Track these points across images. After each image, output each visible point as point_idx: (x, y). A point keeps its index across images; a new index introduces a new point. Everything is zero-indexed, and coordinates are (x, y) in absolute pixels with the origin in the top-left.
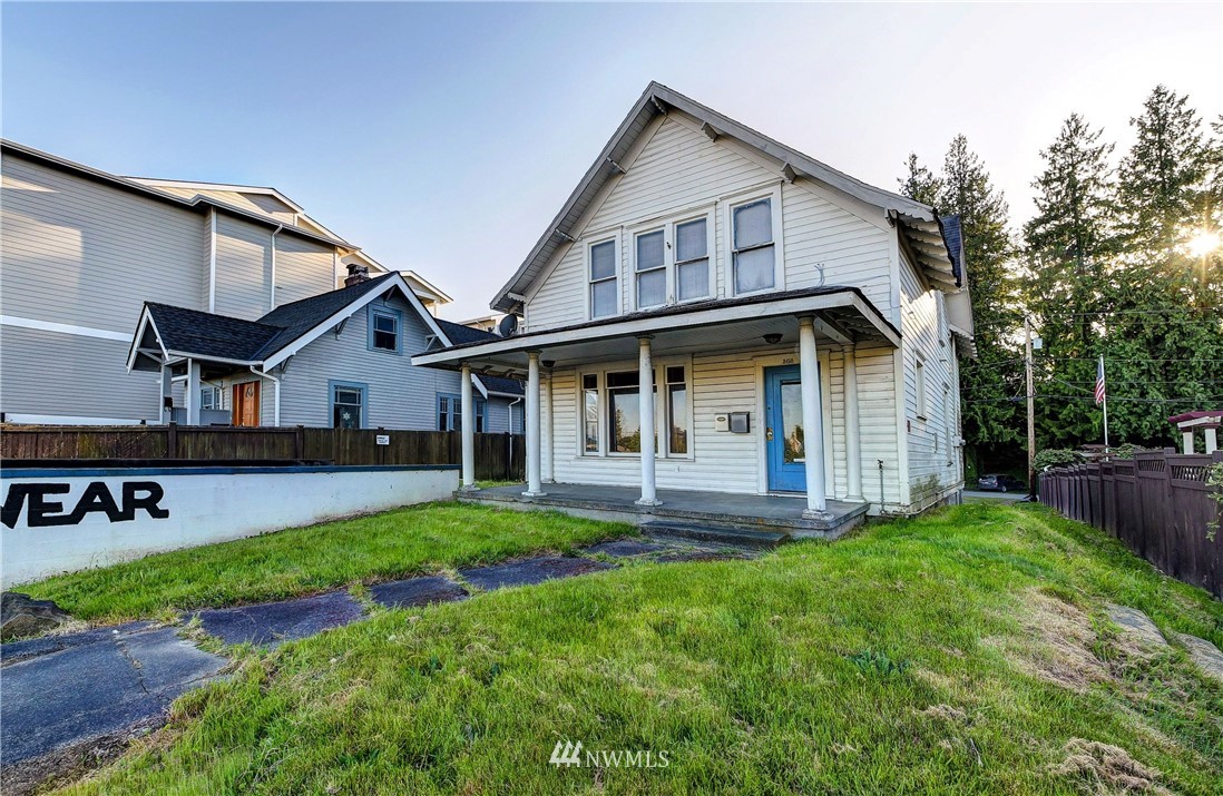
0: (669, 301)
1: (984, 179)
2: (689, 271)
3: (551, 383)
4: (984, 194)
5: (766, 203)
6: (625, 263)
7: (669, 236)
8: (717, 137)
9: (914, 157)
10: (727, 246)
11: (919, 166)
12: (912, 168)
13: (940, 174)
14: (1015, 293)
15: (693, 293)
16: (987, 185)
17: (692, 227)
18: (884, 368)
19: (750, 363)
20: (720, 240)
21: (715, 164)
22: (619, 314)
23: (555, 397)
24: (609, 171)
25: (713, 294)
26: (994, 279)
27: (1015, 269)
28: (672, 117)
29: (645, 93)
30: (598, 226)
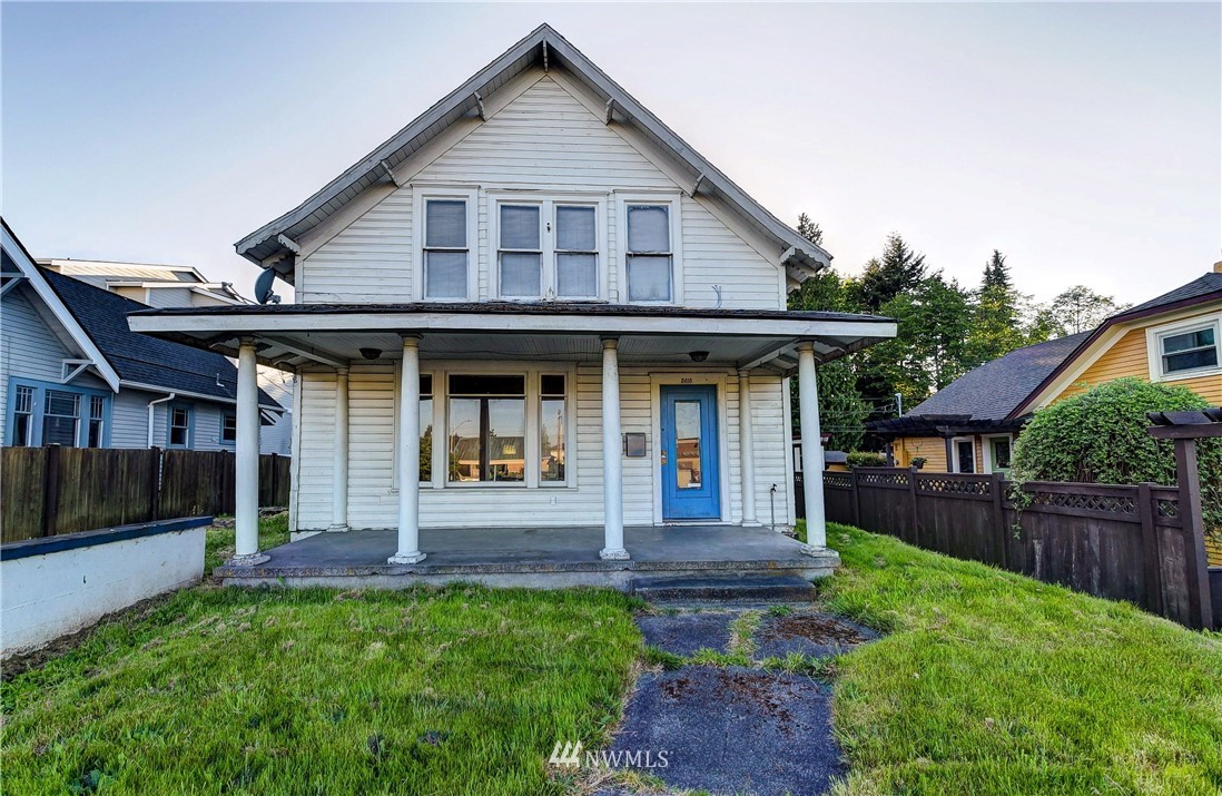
0: (546, 296)
2: (573, 263)
3: (348, 381)
5: (664, 209)
6: (482, 233)
7: (548, 216)
8: (611, 121)
10: (622, 247)
15: (575, 291)
17: (576, 212)
18: (773, 395)
19: (647, 379)
20: (611, 234)
21: (605, 149)
22: (470, 299)
23: (352, 403)
25: (602, 296)
28: (553, 76)
30: (440, 177)
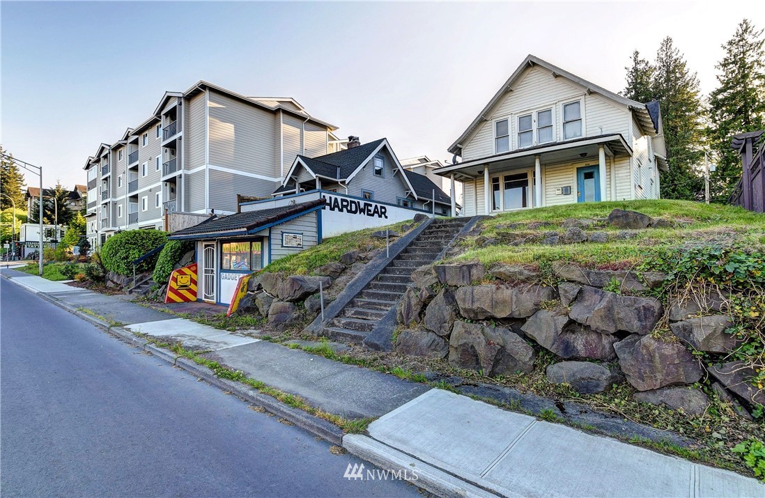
0: (534, 144)
1: (684, 65)
2: (543, 131)
3: (476, 183)
4: (683, 75)
5: (578, 103)
6: (513, 128)
7: (534, 117)
8: (556, 76)
9: (637, 53)
10: (561, 121)
11: (639, 58)
12: (635, 60)
13: (653, 63)
14: (704, 139)
15: (545, 140)
16: (685, 69)
17: (545, 113)
18: (625, 164)
19: (571, 167)
20: (557, 118)
21: (555, 87)
22: (510, 150)
23: (478, 188)
24: (507, 91)
25: (554, 140)
26: (689, 130)
27: (704, 122)
28: (535, 67)
29: (526, 59)
30: (500, 114)
